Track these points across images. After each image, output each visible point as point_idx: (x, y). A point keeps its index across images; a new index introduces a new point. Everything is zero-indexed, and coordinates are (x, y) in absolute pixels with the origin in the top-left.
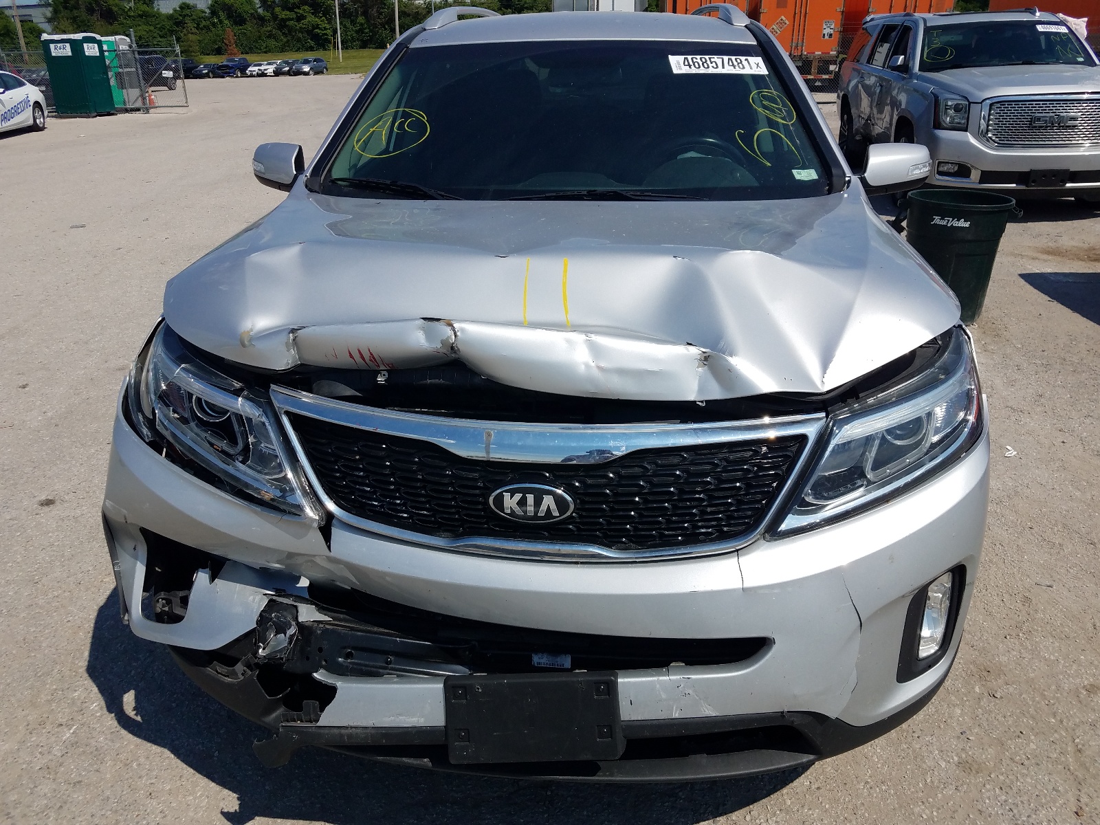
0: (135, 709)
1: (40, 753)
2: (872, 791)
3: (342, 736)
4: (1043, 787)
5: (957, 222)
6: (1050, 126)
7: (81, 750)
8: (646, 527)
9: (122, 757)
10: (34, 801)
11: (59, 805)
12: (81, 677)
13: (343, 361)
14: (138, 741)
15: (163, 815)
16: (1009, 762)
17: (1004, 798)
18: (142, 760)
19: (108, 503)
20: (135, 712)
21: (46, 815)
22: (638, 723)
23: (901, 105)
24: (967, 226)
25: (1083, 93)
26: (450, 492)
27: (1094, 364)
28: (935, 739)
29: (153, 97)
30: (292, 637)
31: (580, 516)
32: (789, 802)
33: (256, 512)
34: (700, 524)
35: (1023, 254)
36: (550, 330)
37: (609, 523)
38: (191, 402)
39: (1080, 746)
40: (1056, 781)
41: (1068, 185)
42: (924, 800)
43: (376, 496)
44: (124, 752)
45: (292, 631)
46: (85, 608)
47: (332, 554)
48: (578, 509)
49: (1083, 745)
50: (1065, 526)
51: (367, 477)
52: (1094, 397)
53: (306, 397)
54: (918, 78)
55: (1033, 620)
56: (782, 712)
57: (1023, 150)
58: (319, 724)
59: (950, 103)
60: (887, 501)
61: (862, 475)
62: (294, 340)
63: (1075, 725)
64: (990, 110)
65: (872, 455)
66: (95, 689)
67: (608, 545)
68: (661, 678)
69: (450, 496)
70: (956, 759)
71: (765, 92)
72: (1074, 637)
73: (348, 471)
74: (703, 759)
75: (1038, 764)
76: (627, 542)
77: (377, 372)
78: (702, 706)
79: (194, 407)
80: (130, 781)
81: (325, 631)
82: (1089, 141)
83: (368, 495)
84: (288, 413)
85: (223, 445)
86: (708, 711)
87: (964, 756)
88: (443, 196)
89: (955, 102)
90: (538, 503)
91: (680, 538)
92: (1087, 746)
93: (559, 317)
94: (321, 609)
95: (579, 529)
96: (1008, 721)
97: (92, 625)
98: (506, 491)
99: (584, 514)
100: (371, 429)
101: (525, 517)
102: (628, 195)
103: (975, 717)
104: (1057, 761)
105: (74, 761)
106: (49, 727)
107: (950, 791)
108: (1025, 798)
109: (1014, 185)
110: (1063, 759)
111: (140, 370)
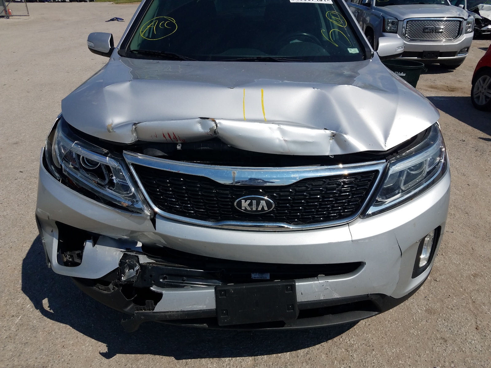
0: (49, 307)
1: (5, 330)
2: (392, 324)
3: (166, 316)
4: (462, 318)
5: (400, 74)
6: (431, 32)
7: (26, 327)
8: (307, 214)
9: (47, 329)
10: (5, 354)
11: (18, 354)
12: (19, 293)
13: (160, 139)
14: (54, 322)
15: (71, 356)
16: (446, 309)
17: (446, 324)
18: (57, 330)
19: (39, 210)
20: (49, 308)
21: (12, 360)
22: (305, 303)
23: (367, 21)
24: (404, 75)
25: (444, 17)
26: (215, 200)
27: (457, 136)
28: (414, 300)
29: (10, 11)
30: (137, 271)
31: (277, 210)
32: (357, 332)
33: (118, 213)
34: (331, 212)
35: (422, 88)
36: (261, 123)
37: (290, 213)
38: (79, 159)
39: (474, 300)
40: (466, 316)
41: (439, 58)
42: (414, 327)
43: (178, 203)
44: (47, 327)
45: (137, 268)
46: (16, 259)
47: (157, 231)
48: (276, 207)
49: (475, 300)
50: (455, 206)
51: (174, 194)
52: (459, 150)
53: (140, 156)
54: (375, 9)
55: (447, 247)
56: (368, 295)
57: (420, 42)
58: (154, 311)
59: (389, 21)
60: (412, 199)
61: (399, 188)
62: (135, 129)
63: (470, 291)
64: (407, 24)
65: (403, 178)
66: (28, 298)
67: (289, 223)
68: (315, 282)
69: (215, 202)
70: (424, 308)
71: (333, 12)
72: (465, 254)
73: (164, 191)
74: (330, 316)
75: (458, 309)
76: (298, 221)
77: (176, 144)
78: (334, 294)
79: (81, 162)
80: (52, 341)
81: (153, 267)
82: (445, 39)
83: (174, 203)
84: (133, 164)
85: (98, 180)
86: (336, 296)
87: (427, 307)
88: (187, 59)
89: (392, 20)
90: (258, 204)
91: (322, 219)
92: (477, 300)
93: (261, 117)
94: (149, 257)
95: (276, 216)
96: (443, 291)
97: (21, 267)
98: (243, 199)
99: (279, 209)
100: (176, 172)
101: (252, 211)
102: (276, 59)
103: (430, 290)
104: (465, 307)
105: (22, 333)
106: (7, 318)
107: (424, 322)
108: (455, 323)
109: (417, 58)
110: (468, 306)
111: (50, 144)
